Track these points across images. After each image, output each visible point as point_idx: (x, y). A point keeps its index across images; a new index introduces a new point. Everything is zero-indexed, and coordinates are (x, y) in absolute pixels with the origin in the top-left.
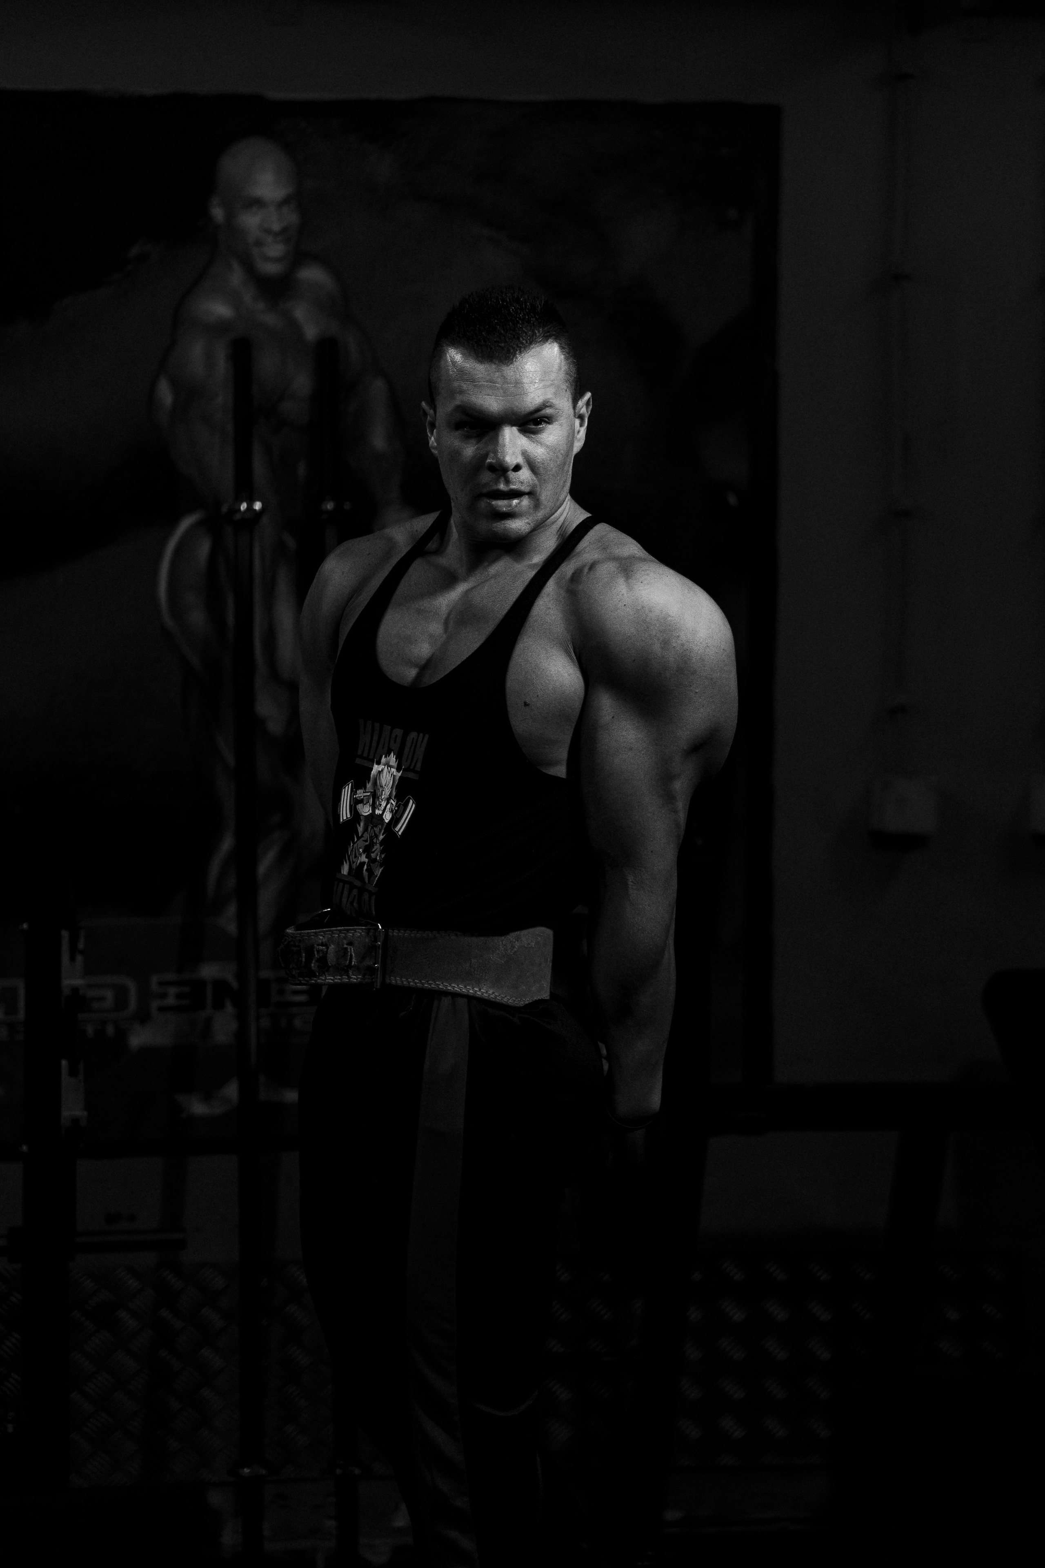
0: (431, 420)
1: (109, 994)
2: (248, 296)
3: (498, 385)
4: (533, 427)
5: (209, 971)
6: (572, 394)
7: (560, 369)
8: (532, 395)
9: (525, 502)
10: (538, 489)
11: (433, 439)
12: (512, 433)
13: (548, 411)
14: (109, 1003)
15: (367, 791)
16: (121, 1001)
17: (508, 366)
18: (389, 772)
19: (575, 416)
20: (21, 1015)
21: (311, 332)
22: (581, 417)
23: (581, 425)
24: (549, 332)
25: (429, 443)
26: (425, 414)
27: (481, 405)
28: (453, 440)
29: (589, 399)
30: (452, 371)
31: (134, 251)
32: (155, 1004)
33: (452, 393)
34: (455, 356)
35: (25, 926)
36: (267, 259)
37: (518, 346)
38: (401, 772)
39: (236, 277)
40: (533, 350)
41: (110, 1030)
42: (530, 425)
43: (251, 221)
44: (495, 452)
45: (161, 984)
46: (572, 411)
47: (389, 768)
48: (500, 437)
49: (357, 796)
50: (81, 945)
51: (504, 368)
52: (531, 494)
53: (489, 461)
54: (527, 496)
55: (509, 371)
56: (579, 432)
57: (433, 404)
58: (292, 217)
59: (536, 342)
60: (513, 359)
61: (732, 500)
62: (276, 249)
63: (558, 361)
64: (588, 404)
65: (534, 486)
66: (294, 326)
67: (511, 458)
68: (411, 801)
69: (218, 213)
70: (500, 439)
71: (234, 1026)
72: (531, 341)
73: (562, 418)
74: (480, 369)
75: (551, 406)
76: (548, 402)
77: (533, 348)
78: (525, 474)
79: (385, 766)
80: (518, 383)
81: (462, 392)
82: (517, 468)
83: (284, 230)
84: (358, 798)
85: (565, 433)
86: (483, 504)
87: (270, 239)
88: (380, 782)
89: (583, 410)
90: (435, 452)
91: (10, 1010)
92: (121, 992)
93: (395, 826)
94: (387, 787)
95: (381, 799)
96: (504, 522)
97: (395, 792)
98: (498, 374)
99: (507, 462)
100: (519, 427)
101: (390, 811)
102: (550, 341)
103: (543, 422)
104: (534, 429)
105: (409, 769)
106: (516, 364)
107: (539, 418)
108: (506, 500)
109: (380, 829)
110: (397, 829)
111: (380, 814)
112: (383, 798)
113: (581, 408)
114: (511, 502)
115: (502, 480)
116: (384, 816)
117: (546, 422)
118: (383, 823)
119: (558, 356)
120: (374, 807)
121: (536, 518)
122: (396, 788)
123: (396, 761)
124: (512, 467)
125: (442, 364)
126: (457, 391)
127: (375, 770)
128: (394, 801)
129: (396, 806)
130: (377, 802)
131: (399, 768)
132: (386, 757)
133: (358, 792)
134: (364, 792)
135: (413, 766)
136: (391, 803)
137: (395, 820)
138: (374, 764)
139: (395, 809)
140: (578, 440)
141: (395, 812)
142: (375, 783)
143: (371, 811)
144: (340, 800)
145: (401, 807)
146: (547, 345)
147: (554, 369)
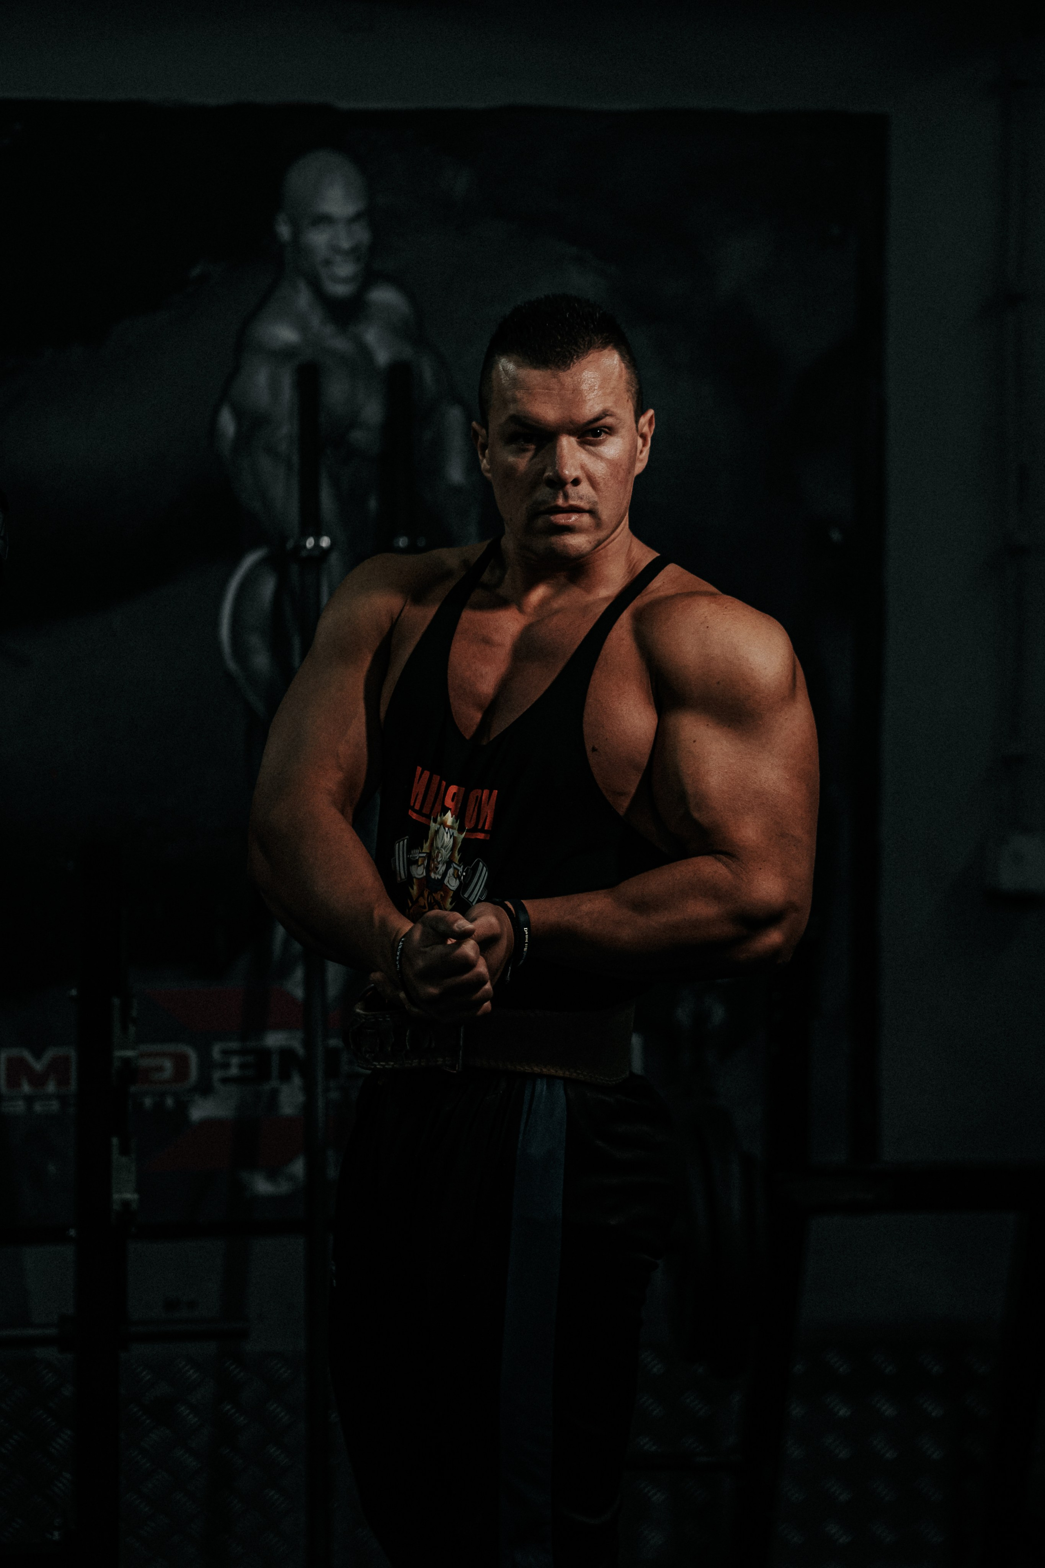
0: (483, 440)
1: (168, 1064)
2: (316, 320)
3: (553, 392)
4: (592, 439)
5: (274, 1040)
6: (634, 406)
7: (620, 376)
8: (590, 404)
9: (586, 519)
10: (600, 508)
11: (485, 460)
12: (569, 443)
13: (609, 420)
14: (168, 1073)
15: (423, 851)
16: (181, 1072)
17: (565, 372)
18: (447, 833)
19: (637, 433)
20: (73, 1086)
21: (382, 357)
22: (643, 436)
23: (644, 445)
24: (608, 338)
25: (480, 466)
26: (476, 434)
27: (538, 414)
28: (509, 456)
29: (652, 417)
30: (505, 380)
31: (196, 272)
32: (217, 1075)
33: (505, 403)
34: (507, 364)
35: (74, 992)
36: (336, 280)
37: (575, 350)
38: (465, 833)
39: (303, 299)
40: (591, 356)
41: (170, 1102)
42: (588, 437)
43: (318, 239)
44: (553, 464)
45: (224, 1053)
46: (633, 425)
47: (446, 829)
48: (558, 448)
49: (411, 856)
50: (134, 1013)
51: (561, 374)
52: (592, 512)
53: (547, 474)
54: (587, 514)
55: (567, 377)
56: (641, 452)
58: (362, 235)
59: (595, 348)
60: (569, 365)
61: (836, 536)
62: (345, 269)
63: (617, 370)
64: (650, 423)
65: (593, 504)
66: (365, 352)
67: (570, 471)
68: (481, 864)
69: (284, 231)
70: (558, 450)
71: (300, 1098)
72: (590, 346)
73: (624, 430)
74: (535, 376)
75: (610, 416)
76: (608, 410)
77: (591, 354)
78: (585, 488)
79: (440, 825)
80: (576, 391)
81: (515, 400)
82: (576, 482)
83: (355, 250)
84: (412, 859)
85: (627, 450)
86: (540, 522)
87: (338, 258)
88: (436, 844)
89: (646, 429)
90: (489, 476)
91: (63, 1081)
92: (181, 1062)
93: (464, 893)
94: (444, 850)
95: (437, 862)
96: (562, 537)
97: (458, 855)
98: (555, 380)
99: (565, 474)
100: (578, 438)
101: (456, 876)
102: (610, 347)
103: (603, 434)
104: (593, 440)
105: (474, 830)
106: (573, 369)
107: (598, 428)
108: (565, 515)
109: (441, 895)
110: (466, 896)
111: (438, 878)
112: (440, 861)
113: (644, 426)
114: (570, 518)
115: (561, 495)
116: (446, 882)
117: (606, 433)
118: (446, 889)
119: (618, 364)
120: (428, 870)
121: (598, 538)
122: (460, 851)
123: (457, 821)
124: (570, 480)
125: (494, 374)
126: (510, 401)
127: (433, 828)
128: (460, 866)
129: (466, 871)
130: (432, 865)
131: (460, 829)
132: (441, 815)
133: (415, 850)
134: (421, 853)
135: (481, 826)
136: (455, 868)
137: (463, 887)
138: (432, 821)
139: (462, 874)
140: (641, 461)
141: (462, 877)
142: (432, 844)
143: (424, 874)
144: (394, 854)
145: (470, 872)
146: (607, 352)
147: (614, 377)
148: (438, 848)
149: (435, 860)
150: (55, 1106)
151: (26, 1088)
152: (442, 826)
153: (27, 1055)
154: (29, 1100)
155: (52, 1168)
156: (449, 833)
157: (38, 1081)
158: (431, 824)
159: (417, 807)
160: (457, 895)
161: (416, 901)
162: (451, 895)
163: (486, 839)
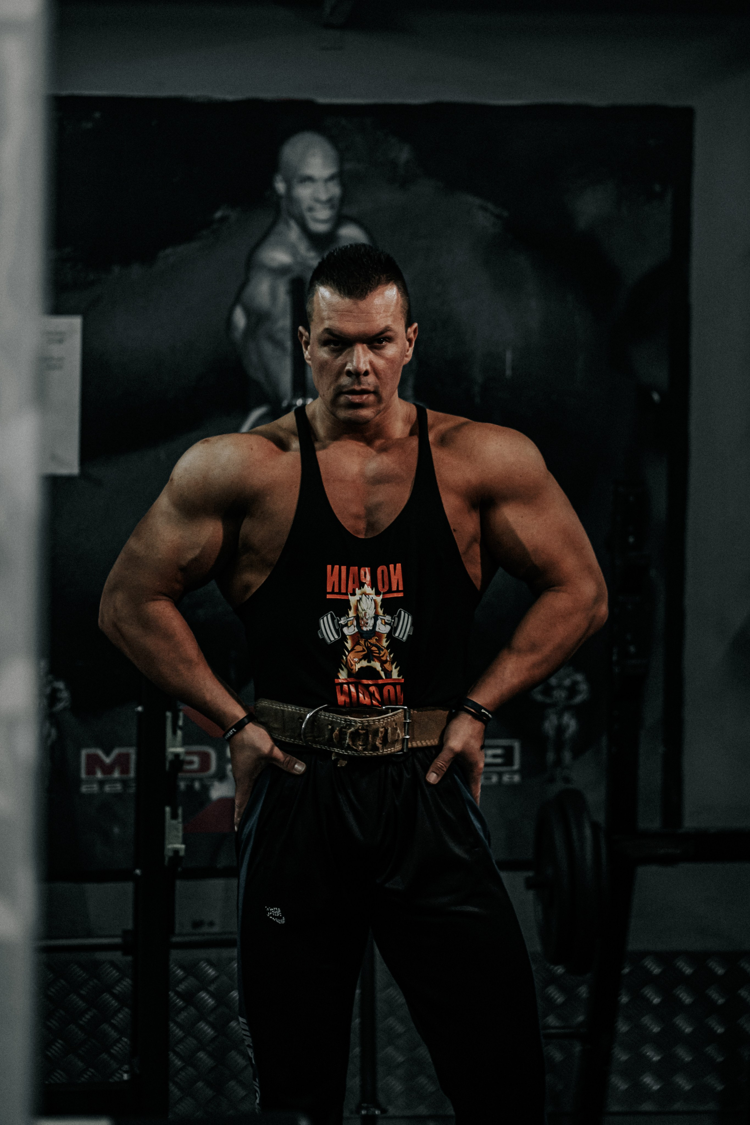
0: (305, 339)
1: (196, 759)
2: (303, 247)
3: (354, 314)
4: (377, 344)
6: (405, 322)
7: (397, 303)
8: (378, 322)
9: (372, 398)
10: (380, 389)
11: (307, 353)
12: (363, 349)
13: (389, 334)
14: (196, 766)
15: (350, 616)
16: (205, 764)
17: (362, 300)
19: (406, 338)
20: (132, 774)
22: (410, 340)
23: (410, 345)
24: (389, 277)
25: (303, 355)
26: (302, 335)
27: (343, 328)
28: (323, 354)
29: (416, 328)
30: (323, 304)
31: (218, 214)
33: (322, 320)
34: (323, 292)
35: (140, 709)
36: (317, 221)
37: (369, 287)
38: (382, 596)
39: (294, 233)
41: (197, 785)
42: (375, 343)
43: (304, 193)
44: (352, 361)
46: (405, 334)
47: (367, 596)
50: (180, 723)
51: (359, 302)
52: (376, 392)
53: (347, 368)
54: (372, 394)
55: (362, 304)
56: (408, 350)
57: (308, 329)
58: (335, 190)
59: (382, 284)
60: (365, 296)
61: (656, 397)
62: (324, 213)
63: (396, 298)
64: (415, 331)
65: (376, 387)
67: (362, 366)
68: (402, 612)
69: (280, 187)
70: (354, 352)
72: (379, 283)
73: (398, 339)
74: (341, 302)
75: (390, 330)
76: (388, 327)
77: (379, 288)
78: (371, 379)
80: (369, 313)
81: (328, 319)
82: (366, 373)
83: (330, 201)
85: (400, 350)
86: (342, 399)
87: (318, 206)
88: (362, 608)
89: (412, 336)
90: (309, 362)
91: (125, 770)
92: (205, 758)
93: (395, 633)
94: (369, 609)
95: (366, 619)
96: (358, 411)
97: (381, 610)
98: (354, 306)
99: (359, 369)
100: (369, 345)
101: (384, 624)
102: (390, 284)
103: (384, 341)
104: (378, 346)
105: (390, 591)
106: (368, 299)
107: (383, 338)
108: (359, 396)
109: (376, 640)
110: (397, 635)
111: (370, 629)
112: (368, 618)
113: (411, 334)
114: (361, 398)
115: (356, 382)
116: (377, 630)
117: (387, 341)
118: (379, 635)
119: (396, 294)
120: (358, 626)
121: (378, 410)
122: (381, 607)
123: (372, 589)
124: (363, 372)
125: (315, 298)
126: (326, 318)
127: (353, 600)
128: (385, 617)
129: (392, 619)
130: (362, 623)
131: (377, 593)
132: (360, 589)
133: (342, 619)
134: (347, 618)
135: (394, 588)
136: (381, 619)
137: (394, 629)
138: (349, 596)
139: (391, 621)
140: (407, 356)
141: (392, 623)
142: (357, 609)
143: (356, 630)
144: (319, 628)
145: (396, 619)
146: (389, 286)
147: (393, 304)
148: (364, 610)
149: (364, 618)
150: (119, 787)
151: (99, 775)
152: (363, 595)
153: (100, 753)
154: (102, 783)
155: (116, 830)
156: (369, 599)
157: (108, 770)
158: (353, 597)
159: (336, 590)
160: (390, 636)
161: (353, 649)
162: (385, 636)
163: (403, 596)
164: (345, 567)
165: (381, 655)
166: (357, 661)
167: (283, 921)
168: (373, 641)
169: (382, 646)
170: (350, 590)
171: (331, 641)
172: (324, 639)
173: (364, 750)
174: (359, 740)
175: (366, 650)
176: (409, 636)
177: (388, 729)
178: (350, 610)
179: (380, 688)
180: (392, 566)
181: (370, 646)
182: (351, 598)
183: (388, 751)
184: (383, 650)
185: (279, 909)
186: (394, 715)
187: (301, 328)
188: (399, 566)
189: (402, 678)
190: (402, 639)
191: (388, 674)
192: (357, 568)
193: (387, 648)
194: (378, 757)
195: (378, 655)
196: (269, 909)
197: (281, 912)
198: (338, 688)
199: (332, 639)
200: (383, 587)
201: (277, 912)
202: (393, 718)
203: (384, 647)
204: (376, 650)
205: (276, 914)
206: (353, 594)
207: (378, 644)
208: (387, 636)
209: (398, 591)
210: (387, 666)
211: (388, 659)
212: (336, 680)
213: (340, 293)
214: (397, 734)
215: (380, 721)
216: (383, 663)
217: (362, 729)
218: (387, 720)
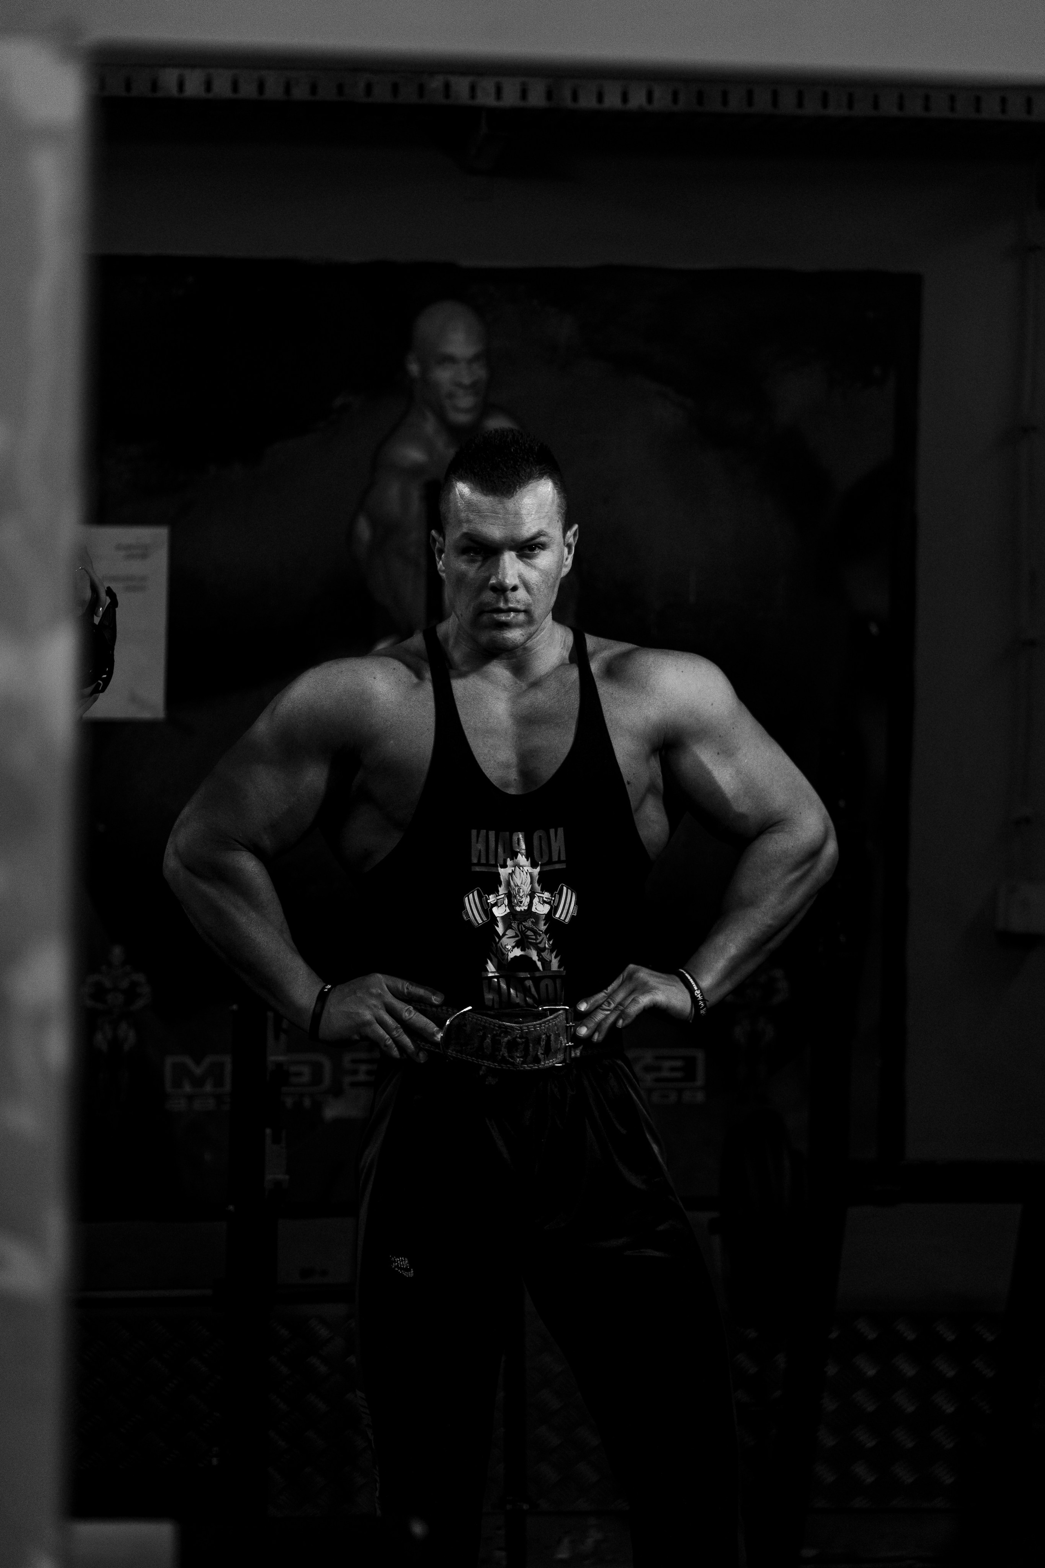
0: (440, 546)
1: (306, 1070)
3: (499, 515)
4: (529, 552)
6: (562, 525)
7: (553, 501)
8: (528, 525)
9: (521, 617)
10: (532, 608)
11: (441, 563)
12: (511, 557)
13: (542, 539)
14: (306, 1079)
16: (317, 1077)
17: (509, 499)
19: (564, 544)
20: (228, 1087)
22: (569, 546)
23: (569, 553)
24: (544, 469)
25: (437, 567)
26: (434, 541)
27: (486, 533)
28: (462, 565)
29: (576, 530)
30: (460, 504)
31: (338, 402)
32: (348, 1080)
33: (460, 522)
34: (463, 489)
35: (235, 1007)
36: (458, 410)
37: (517, 481)
38: (541, 868)
39: (430, 426)
40: (531, 485)
41: (307, 1102)
42: (526, 551)
43: (444, 375)
44: (497, 574)
45: (354, 1061)
46: (562, 540)
47: (521, 868)
48: (501, 561)
49: (486, 902)
51: (505, 500)
52: (527, 612)
53: (491, 582)
54: (523, 613)
55: (510, 504)
56: (567, 559)
57: (443, 533)
59: (534, 478)
60: (513, 493)
61: (874, 629)
64: (575, 535)
65: (528, 604)
67: (511, 580)
69: (414, 368)
70: (501, 562)
72: (530, 477)
73: (555, 545)
74: (484, 501)
75: (544, 535)
76: (542, 531)
77: (531, 483)
78: (521, 594)
79: (515, 867)
80: (517, 514)
81: (468, 521)
82: (515, 588)
83: (474, 385)
84: (492, 902)
85: (556, 559)
86: (485, 619)
87: (461, 392)
89: (571, 540)
90: (443, 575)
91: (219, 1083)
92: (317, 1069)
93: (555, 913)
94: (525, 884)
95: (520, 897)
96: (502, 632)
97: (539, 886)
98: (500, 506)
99: (506, 583)
100: (517, 552)
101: (542, 903)
102: (544, 478)
103: (537, 549)
104: (530, 554)
105: (550, 862)
106: (517, 497)
107: (535, 545)
108: (506, 614)
109: (533, 922)
110: (557, 916)
111: (525, 910)
112: (523, 895)
113: (569, 538)
114: (509, 616)
115: (502, 599)
116: (534, 910)
118: (536, 916)
119: (552, 491)
121: (529, 631)
122: (539, 882)
123: (528, 860)
124: (511, 587)
125: (452, 496)
126: (464, 521)
127: (503, 873)
128: (544, 894)
129: (552, 896)
130: (514, 901)
131: (534, 865)
132: (512, 859)
133: (490, 896)
134: (497, 896)
135: (555, 858)
136: (538, 896)
137: (554, 909)
138: (499, 868)
139: (551, 899)
140: (566, 566)
141: (552, 901)
142: (508, 884)
143: (508, 911)
144: (464, 907)
145: (557, 896)
146: (543, 481)
147: (548, 503)
148: (518, 886)
149: (518, 896)
150: (211, 1103)
151: (188, 1089)
153: (189, 1061)
154: (190, 1098)
155: (208, 1156)
156: (525, 872)
157: (198, 1082)
158: (502, 869)
159: (483, 861)
160: (549, 917)
161: (504, 934)
162: (544, 918)
163: (565, 867)
164: (494, 832)
165: (538, 941)
166: (509, 949)
167: (411, 1274)
168: (529, 924)
169: (539, 930)
170: (501, 861)
171: (479, 924)
172: (470, 921)
173: (523, 1063)
174: (517, 1051)
175: (520, 935)
176: (572, 917)
177: (551, 1035)
178: (500, 887)
179: (537, 981)
180: (552, 831)
181: (525, 930)
182: (501, 871)
183: (549, 1063)
184: (540, 935)
185: (406, 1259)
186: (555, 1018)
187: (433, 532)
188: (561, 831)
189: (564, 970)
190: (564, 920)
191: (546, 964)
192: (508, 833)
193: (546, 932)
194: (539, 1070)
195: (535, 941)
196: (395, 1259)
197: (409, 1263)
198: (485, 982)
199: (480, 921)
200: (542, 857)
201: (402, 1262)
202: (555, 1021)
203: (542, 931)
204: (532, 936)
205: (403, 1265)
206: (504, 866)
207: (534, 927)
208: (545, 917)
209: (559, 861)
210: (545, 954)
211: (547, 946)
212: (483, 973)
213: (483, 490)
214: (560, 1041)
215: (542, 1026)
216: (540, 951)
217: (521, 1038)
218: (548, 1024)
